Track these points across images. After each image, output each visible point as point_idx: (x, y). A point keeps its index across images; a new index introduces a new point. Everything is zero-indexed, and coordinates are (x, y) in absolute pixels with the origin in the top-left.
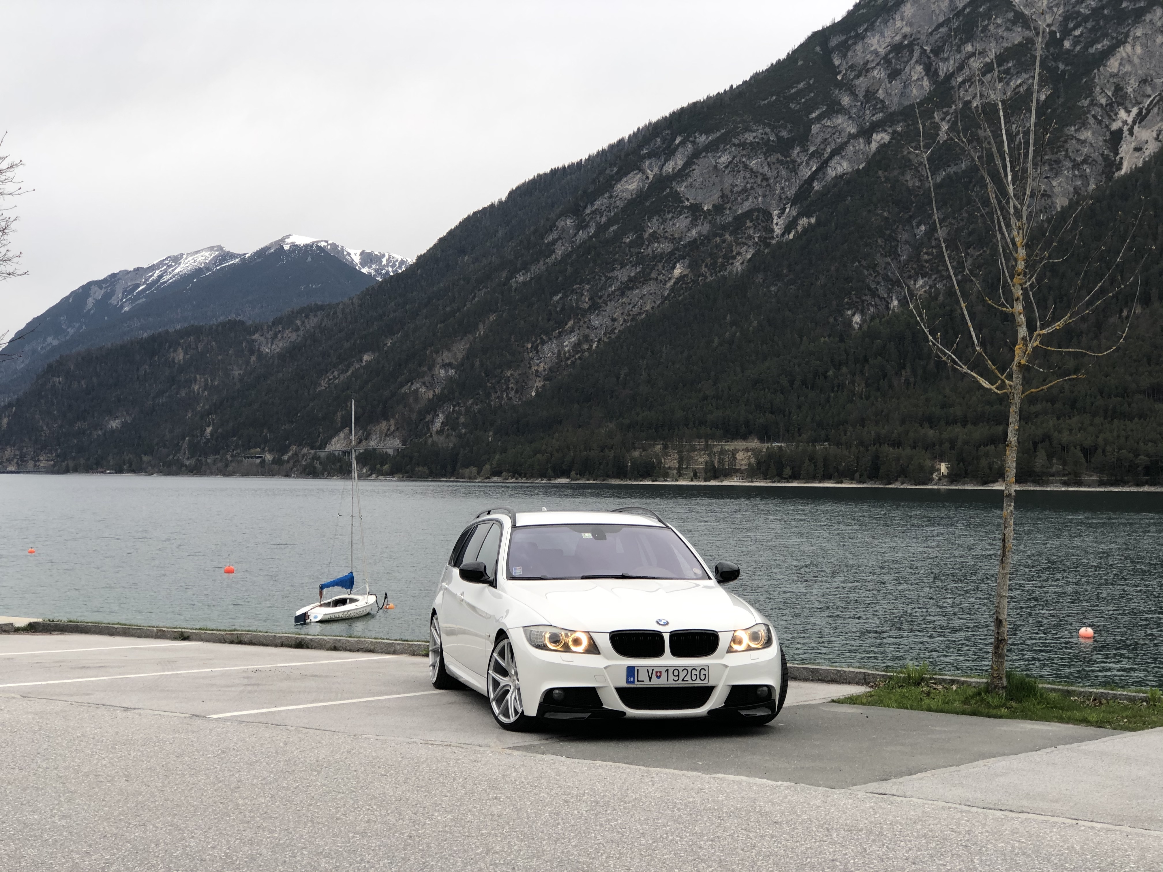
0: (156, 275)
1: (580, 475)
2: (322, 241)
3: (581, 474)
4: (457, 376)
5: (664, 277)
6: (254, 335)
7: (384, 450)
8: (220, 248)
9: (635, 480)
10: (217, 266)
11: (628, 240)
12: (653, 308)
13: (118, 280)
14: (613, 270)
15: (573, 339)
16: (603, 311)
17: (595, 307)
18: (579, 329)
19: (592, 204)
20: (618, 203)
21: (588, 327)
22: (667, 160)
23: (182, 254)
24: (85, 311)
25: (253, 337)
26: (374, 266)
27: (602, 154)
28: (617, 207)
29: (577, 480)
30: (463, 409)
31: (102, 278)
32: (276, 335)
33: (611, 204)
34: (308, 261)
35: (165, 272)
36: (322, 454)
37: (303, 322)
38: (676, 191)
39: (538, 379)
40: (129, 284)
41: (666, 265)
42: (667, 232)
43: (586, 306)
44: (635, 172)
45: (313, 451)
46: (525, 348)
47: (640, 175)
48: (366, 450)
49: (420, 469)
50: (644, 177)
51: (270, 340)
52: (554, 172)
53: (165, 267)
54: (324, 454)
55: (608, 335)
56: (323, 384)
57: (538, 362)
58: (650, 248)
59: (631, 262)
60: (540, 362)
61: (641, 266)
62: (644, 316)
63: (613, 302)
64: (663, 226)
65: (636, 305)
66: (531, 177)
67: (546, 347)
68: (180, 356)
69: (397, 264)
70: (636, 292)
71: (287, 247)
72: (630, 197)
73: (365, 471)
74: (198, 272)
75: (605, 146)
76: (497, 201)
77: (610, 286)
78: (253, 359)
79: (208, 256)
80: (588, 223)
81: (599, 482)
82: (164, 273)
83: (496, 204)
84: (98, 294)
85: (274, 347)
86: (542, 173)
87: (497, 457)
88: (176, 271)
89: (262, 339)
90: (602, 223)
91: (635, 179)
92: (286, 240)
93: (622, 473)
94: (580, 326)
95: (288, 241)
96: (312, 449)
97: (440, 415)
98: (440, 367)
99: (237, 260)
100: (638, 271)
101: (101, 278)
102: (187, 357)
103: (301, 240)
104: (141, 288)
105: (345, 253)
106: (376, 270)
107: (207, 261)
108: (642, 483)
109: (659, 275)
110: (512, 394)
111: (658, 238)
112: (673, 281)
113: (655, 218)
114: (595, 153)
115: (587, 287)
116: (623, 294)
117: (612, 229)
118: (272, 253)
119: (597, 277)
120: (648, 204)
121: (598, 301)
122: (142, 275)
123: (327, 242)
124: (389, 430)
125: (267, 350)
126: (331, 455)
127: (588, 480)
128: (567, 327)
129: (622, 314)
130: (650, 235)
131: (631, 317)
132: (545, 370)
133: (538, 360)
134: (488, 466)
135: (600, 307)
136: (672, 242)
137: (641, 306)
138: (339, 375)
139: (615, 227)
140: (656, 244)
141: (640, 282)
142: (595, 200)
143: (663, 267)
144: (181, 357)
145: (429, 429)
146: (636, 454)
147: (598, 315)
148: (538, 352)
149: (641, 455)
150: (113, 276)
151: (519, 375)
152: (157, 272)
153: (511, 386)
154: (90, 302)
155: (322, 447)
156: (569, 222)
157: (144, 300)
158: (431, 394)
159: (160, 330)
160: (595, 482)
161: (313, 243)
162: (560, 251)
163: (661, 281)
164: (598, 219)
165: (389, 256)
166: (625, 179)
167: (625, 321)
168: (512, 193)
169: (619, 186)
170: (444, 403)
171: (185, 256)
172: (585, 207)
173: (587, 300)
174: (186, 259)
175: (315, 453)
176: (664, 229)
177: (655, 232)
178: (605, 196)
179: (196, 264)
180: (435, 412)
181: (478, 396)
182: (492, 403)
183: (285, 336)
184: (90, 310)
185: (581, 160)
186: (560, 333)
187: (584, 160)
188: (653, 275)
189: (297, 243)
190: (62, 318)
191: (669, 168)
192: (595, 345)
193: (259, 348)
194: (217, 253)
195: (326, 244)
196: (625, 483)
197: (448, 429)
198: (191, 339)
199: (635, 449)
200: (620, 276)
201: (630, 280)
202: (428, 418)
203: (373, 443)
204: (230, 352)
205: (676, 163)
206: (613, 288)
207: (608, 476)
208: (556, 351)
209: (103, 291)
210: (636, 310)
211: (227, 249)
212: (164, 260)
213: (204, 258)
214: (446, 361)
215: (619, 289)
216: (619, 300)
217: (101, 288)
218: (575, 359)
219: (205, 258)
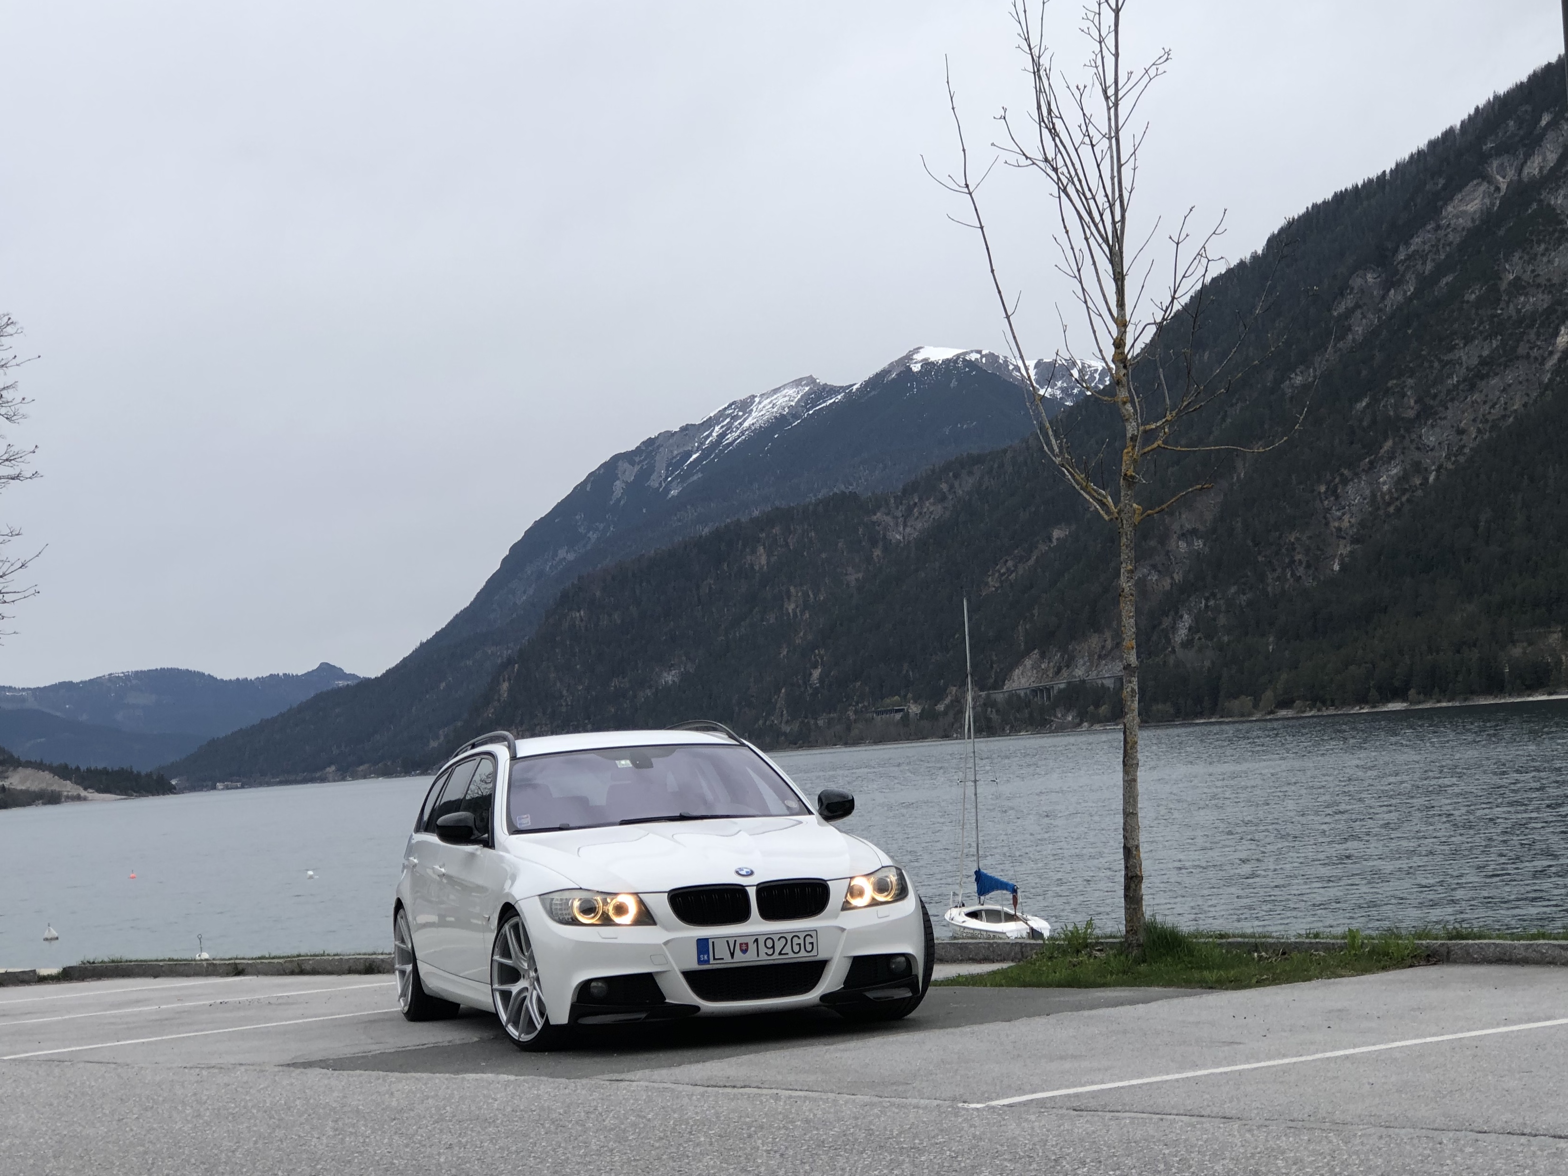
0: (715, 434)
1: (1425, 695)
2: (972, 352)
3: (1427, 692)
4: (1207, 549)
5: (1541, 351)
6: (875, 514)
7: (1099, 682)
8: (811, 380)
9: (1519, 695)
10: (808, 410)
11: (1473, 296)
12: (1525, 405)
13: (659, 447)
14: (1452, 348)
15: (1395, 471)
16: (1440, 418)
17: (1426, 413)
18: (1403, 453)
19: (1407, 244)
20: (1451, 237)
21: (1418, 449)
22: (1528, 156)
23: (754, 397)
24: (611, 503)
25: (874, 518)
26: (1059, 384)
27: (1418, 158)
28: (1450, 244)
29: (1419, 703)
30: (1222, 602)
31: (634, 448)
32: (910, 510)
33: (1439, 240)
34: (952, 385)
35: (729, 427)
36: (999, 697)
37: (951, 487)
38: (1549, 205)
39: (1342, 542)
40: (675, 452)
41: (1541, 331)
42: (1539, 275)
43: (1411, 414)
44: (1475, 182)
45: (983, 694)
46: (1315, 493)
47: (1484, 186)
48: (1069, 683)
49: (1160, 706)
50: (1492, 189)
51: (901, 520)
52: (1340, 198)
53: (728, 420)
54: (1001, 695)
55: (1453, 459)
56: (991, 583)
57: (1339, 514)
58: (1511, 306)
59: (1481, 332)
60: (1344, 514)
61: (1499, 338)
62: (1511, 419)
63: (1456, 403)
64: (1531, 267)
65: (1495, 404)
66: (1302, 211)
67: (1350, 488)
68: (761, 559)
69: (1097, 376)
70: (1493, 382)
71: (916, 368)
72: (1469, 224)
73: (1070, 718)
74: (779, 422)
75: (1421, 143)
76: (1248, 257)
77: (1450, 376)
78: (877, 553)
79: (794, 395)
80: (1403, 276)
81: (1457, 704)
82: (728, 429)
83: (1248, 261)
84: (629, 473)
85: (908, 530)
86: (1319, 201)
87: (1284, 676)
88: (746, 424)
89: (888, 519)
90: (1427, 272)
91: (1476, 194)
92: (915, 356)
93: (1495, 685)
94: (1404, 448)
95: (918, 357)
96: (981, 690)
97: (1186, 616)
98: (1179, 539)
99: (839, 397)
100: (1494, 346)
101: (632, 447)
102: (774, 559)
103: (938, 354)
104: (694, 456)
105: (1011, 367)
106: (1063, 390)
107: (793, 404)
108: (1531, 699)
109: (1531, 348)
110: (1301, 571)
111: (1524, 288)
112: (1556, 357)
113: (1517, 255)
114: (1407, 158)
115: (1410, 382)
116: (1472, 388)
117: (1444, 281)
118: (893, 379)
119: (1426, 364)
120: (1501, 233)
121: (1432, 402)
122: (694, 437)
123: (979, 352)
124: (1103, 647)
125: (898, 537)
126: (1013, 697)
127: (1439, 701)
128: (1382, 451)
129: (1474, 420)
130: (1510, 283)
131: (1489, 424)
132: (1352, 526)
133: (1339, 510)
134: (1269, 694)
135: (1436, 413)
136: (1550, 292)
137: (1506, 403)
138: (1016, 566)
139: (1449, 278)
140: (1522, 299)
141: (1500, 365)
142: (1412, 237)
143: (1538, 335)
144: (763, 560)
145: (1168, 641)
146: (1516, 651)
147: (1433, 426)
148: (1337, 498)
149: (1524, 653)
150: (650, 442)
151: (1310, 538)
152: (717, 428)
153: (1298, 557)
154: (619, 487)
155: (998, 685)
156: (1370, 277)
157: (700, 475)
158: (1167, 583)
159: (729, 520)
160: (1450, 704)
161: (958, 356)
162: (1359, 330)
163: (1536, 359)
164: (1419, 267)
165: (1083, 364)
166: (1459, 196)
167: (1479, 431)
168: (1273, 241)
169: (1450, 208)
170: (1189, 596)
171: (757, 400)
172: (1396, 251)
173: (1412, 402)
174: (760, 403)
175: (988, 696)
176: (1533, 271)
177: (1518, 278)
178: (1429, 227)
179: (775, 410)
180: (1177, 613)
181: (1243, 580)
182: (1269, 589)
183: (925, 510)
184: (619, 500)
185: (1384, 172)
186: (1371, 463)
187: (1388, 171)
188: (1522, 350)
189: (932, 359)
190: (578, 517)
191: (1534, 168)
192: (1432, 478)
193: (884, 536)
194: (807, 389)
195: (978, 356)
196: (1503, 701)
197: (1200, 639)
198: (776, 530)
199: (1514, 642)
200: (1464, 358)
201: (1483, 362)
202: (1166, 622)
203: (1079, 672)
204: (840, 545)
205: (1544, 160)
206: (1455, 379)
207: (1473, 692)
208: (1368, 492)
209: (637, 468)
210: (1497, 412)
211: (821, 380)
212: (725, 409)
213: (787, 398)
214: (1188, 526)
215: (1464, 380)
216: (1466, 398)
217: (632, 463)
218: (1402, 504)
219: (789, 398)
